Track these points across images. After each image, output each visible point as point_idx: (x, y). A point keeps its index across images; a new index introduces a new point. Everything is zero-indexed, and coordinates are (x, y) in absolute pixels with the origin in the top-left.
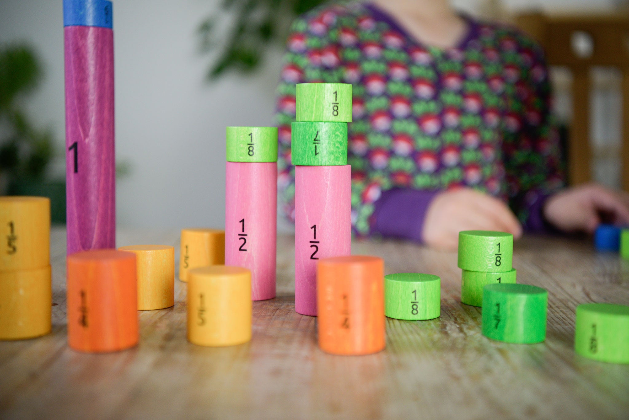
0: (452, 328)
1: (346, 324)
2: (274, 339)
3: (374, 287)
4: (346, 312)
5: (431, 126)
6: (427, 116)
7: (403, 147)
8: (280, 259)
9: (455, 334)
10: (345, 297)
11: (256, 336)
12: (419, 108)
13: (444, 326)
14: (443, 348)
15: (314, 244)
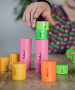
0: (71, 76)
1: (47, 75)
2: (31, 79)
3: (54, 67)
4: (47, 73)
5: (66, 40)
6: (65, 37)
7: (58, 43)
8: (32, 60)
9: (72, 78)
10: (47, 69)
11: (27, 78)
12: (64, 35)
13: (69, 76)
14: (69, 81)
15: (40, 57)
